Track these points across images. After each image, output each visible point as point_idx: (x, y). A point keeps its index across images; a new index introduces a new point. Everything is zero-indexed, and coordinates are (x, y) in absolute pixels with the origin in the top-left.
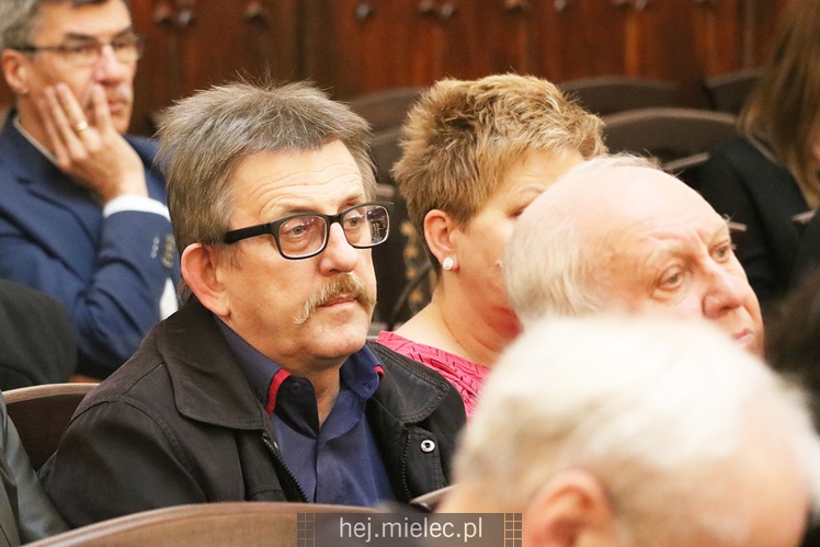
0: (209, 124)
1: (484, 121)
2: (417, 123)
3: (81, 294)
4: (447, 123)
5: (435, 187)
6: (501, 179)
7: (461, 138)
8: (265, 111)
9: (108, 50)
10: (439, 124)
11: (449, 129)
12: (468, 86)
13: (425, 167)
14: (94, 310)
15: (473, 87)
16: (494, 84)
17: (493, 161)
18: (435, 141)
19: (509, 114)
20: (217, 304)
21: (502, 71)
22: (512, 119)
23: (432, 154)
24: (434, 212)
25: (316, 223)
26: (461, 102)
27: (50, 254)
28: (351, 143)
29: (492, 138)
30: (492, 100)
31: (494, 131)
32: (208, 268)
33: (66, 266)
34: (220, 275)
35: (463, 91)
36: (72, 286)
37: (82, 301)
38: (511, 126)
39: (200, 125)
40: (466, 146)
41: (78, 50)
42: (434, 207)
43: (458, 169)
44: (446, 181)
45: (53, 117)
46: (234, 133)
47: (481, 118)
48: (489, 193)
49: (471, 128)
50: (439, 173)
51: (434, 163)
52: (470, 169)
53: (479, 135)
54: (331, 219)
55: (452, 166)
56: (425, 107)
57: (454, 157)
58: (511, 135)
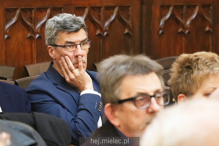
0: (113, 67)
1: (195, 66)
2: (175, 68)
3: (73, 119)
4: (184, 67)
5: (181, 87)
6: (201, 84)
7: (188, 72)
8: (131, 63)
9: (79, 46)
10: (181, 67)
11: (185, 69)
12: (190, 56)
13: (177, 81)
14: (77, 124)
15: (192, 56)
16: (198, 55)
17: (198, 78)
18: (181, 73)
19: (203, 63)
20: (116, 122)
21: (201, 51)
22: (204, 65)
23: (179, 77)
24: (181, 95)
25: (147, 98)
26: (188, 60)
27: (64, 107)
28: (158, 73)
29: (198, 71)
30: (198, 59)
31: (198, 69)
32: (113, 111)
33: (68, 111)
34: (117, 113)
35: (189, 57)
36: (70, 117)
37: (73, 122)
38: (204, 67)
39: (111, 67)
40: (190, 74)
41: (70, 46)
42: (181, 93)
43: (188, 81)
44: (184, 85)
45: (64, 66)
46: (122, 70)
47: (194, 65)
48: (197, 88)
49: (191, 68)
50: (182, 82)
51: (180, 80)
52: (191, 81)
53: (194, 70)
54: (151, 97)
55: (186, 81)
56: (177, 63)
57: (186, 78)
58: (204, 70)
